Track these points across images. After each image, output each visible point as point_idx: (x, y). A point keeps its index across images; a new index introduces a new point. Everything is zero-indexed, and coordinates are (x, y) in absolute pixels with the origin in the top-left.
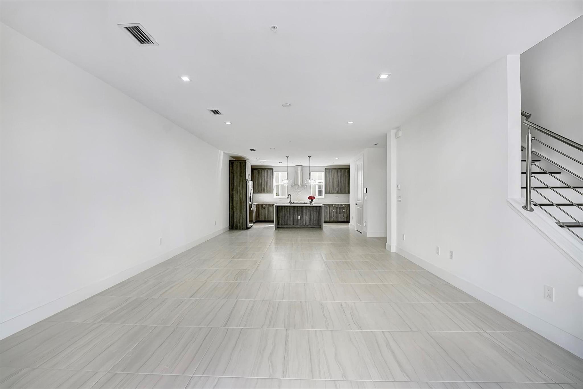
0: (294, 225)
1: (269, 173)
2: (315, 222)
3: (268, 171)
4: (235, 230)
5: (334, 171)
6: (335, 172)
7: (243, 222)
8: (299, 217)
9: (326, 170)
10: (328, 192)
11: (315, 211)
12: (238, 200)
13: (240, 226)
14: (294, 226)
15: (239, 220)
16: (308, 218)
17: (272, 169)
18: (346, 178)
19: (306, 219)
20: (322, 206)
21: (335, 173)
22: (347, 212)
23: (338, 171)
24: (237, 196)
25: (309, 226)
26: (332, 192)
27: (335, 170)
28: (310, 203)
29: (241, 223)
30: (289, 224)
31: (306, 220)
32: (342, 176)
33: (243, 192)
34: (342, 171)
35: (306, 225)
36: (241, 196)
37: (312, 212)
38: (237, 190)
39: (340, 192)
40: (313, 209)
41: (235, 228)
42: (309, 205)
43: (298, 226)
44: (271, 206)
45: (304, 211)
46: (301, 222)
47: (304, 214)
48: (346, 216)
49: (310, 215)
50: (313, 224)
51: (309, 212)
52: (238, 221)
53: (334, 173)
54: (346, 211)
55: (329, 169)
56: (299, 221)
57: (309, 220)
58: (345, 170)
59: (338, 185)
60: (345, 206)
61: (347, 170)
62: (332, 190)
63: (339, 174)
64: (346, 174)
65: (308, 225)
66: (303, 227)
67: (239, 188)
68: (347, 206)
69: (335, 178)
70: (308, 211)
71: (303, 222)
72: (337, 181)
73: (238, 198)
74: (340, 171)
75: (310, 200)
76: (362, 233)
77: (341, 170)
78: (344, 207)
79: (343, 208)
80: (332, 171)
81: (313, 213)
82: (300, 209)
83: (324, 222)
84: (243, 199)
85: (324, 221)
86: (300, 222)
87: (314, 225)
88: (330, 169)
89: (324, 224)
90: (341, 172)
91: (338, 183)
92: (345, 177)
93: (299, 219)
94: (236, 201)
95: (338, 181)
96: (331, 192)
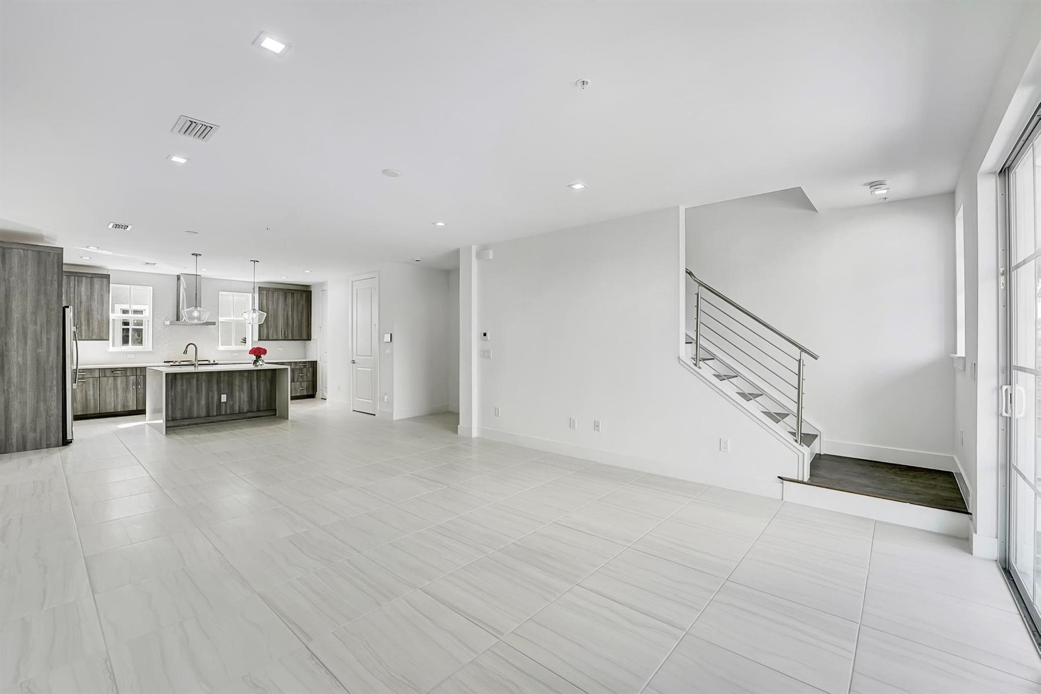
0: (208, 416)
1: (97, 287)
2: (263, 405)
3: (91, 282)
4: (15, 455)
5: (278, 294)
6: (281, 297)
7: (48, 427)
8: (222, 396)
9: (259, 290)
10: (265, 338)
11: (263, 381)
12: (29, 362)
13: (38, 439)
14: (211, 419)
15: (34, 421)
16: (245, 397)
17: (108, 277)
18: (302, 311)
19: (240, 400)
20: (287, 369)
21: (281, 299)
22: (307, 378)
23: (288, 294)
24: (25, 349)
25: (249, 413)
26: (274, 338)
27: (280, 293)
28: (255, 362)
29: (41, 432)
30: (195, 415)
31: (240, 403)
32: (295, 304)
33: (48, 339)
34: (296, 295)
35: (240, 413)
36: (42, 351)
37: (255, 383)
38: (25, 335)
39: (291, 338)
40: (257, 375)
41: (15, 447)
42: (251, 367)
43: (221, 418)
44: (108, 373)
45: (237, 382)
46: (228, 408)
47: (237, 388)
48: (305, 386)
49: (251, 390)
50: (257, 408)
51: (247, 382)
52: (28, 426)
53: (278, 298)
54: (307, 375)
55: (268, 290)
56: (223, 406)
57: (248, 401)
58: (301, 295)
59: (287, 324)
60: (305, 366)
61: (304, 295)
62: (273, 334)
63: (290, 301)
64: (303, 302)
65: (246, 412)
66: (234, 417)
67: (31, 328)
68: (307, 367)
69: (280, 309)
70: (245, 381)
71: (232, 407)
72: (283, 316)
73: (29, 358)
74: (290, 294)
75: (254, 357)
76: (375, 415)
77: (293, 294)
78: (302, 367)
79: (301, 369)
80: (273, 294)
81: (257, 384)
82: (226, 378)
83: (291, 400)
84: (51, 359)
85: (291, 397)
86: (226, 407)
87: (260, 411)
88: (270, 288)
89: (291, 403)
90: (293, 297)
91: (286, 318)
92: (300, 308)
93: (222, 401)
94: (19, 366)
95: (287, 314)
96: (270, 338)
